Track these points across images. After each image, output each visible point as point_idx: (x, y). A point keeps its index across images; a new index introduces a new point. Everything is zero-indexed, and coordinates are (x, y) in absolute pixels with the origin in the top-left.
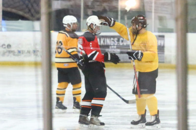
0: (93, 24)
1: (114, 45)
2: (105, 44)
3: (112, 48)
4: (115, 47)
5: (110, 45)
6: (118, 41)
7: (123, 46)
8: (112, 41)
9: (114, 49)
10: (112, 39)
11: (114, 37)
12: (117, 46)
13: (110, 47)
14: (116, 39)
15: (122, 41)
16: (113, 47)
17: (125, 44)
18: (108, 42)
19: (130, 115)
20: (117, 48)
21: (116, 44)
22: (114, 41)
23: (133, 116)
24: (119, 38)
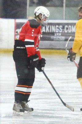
0: (42, 14)
1: (59, 33)
2: (51, 31)
3: (57, 36)
4: (60, 34)
5: (56, 33)
6: (63, 28)
7: (68, 33)
8: (57, 28)
9: (59, 36)
10: (57, 26)
11: (59, 24)
12: (61, 33)
13: (55, 35)
14: (61, 26)
15: (67, 29)
16: (58, 34)
17: (70, 31)
18: (53, 29)
19: (74, 102)
20: (62, 35)
21: (61, 32)
22: (59, 28)
23: (77, 103)
24: (63, 25)
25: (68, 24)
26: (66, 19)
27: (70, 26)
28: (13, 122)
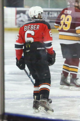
4: (46, 18)
6: (48, 14)
7: (52, 17)
15: (51, 14)
20: (48, 19)
21: (47, 16)
22: (46, 14)
24: (49, 12)
25: (52, 11)
26: (50, 8)
27: (53, 13)
28: (14, 77)
